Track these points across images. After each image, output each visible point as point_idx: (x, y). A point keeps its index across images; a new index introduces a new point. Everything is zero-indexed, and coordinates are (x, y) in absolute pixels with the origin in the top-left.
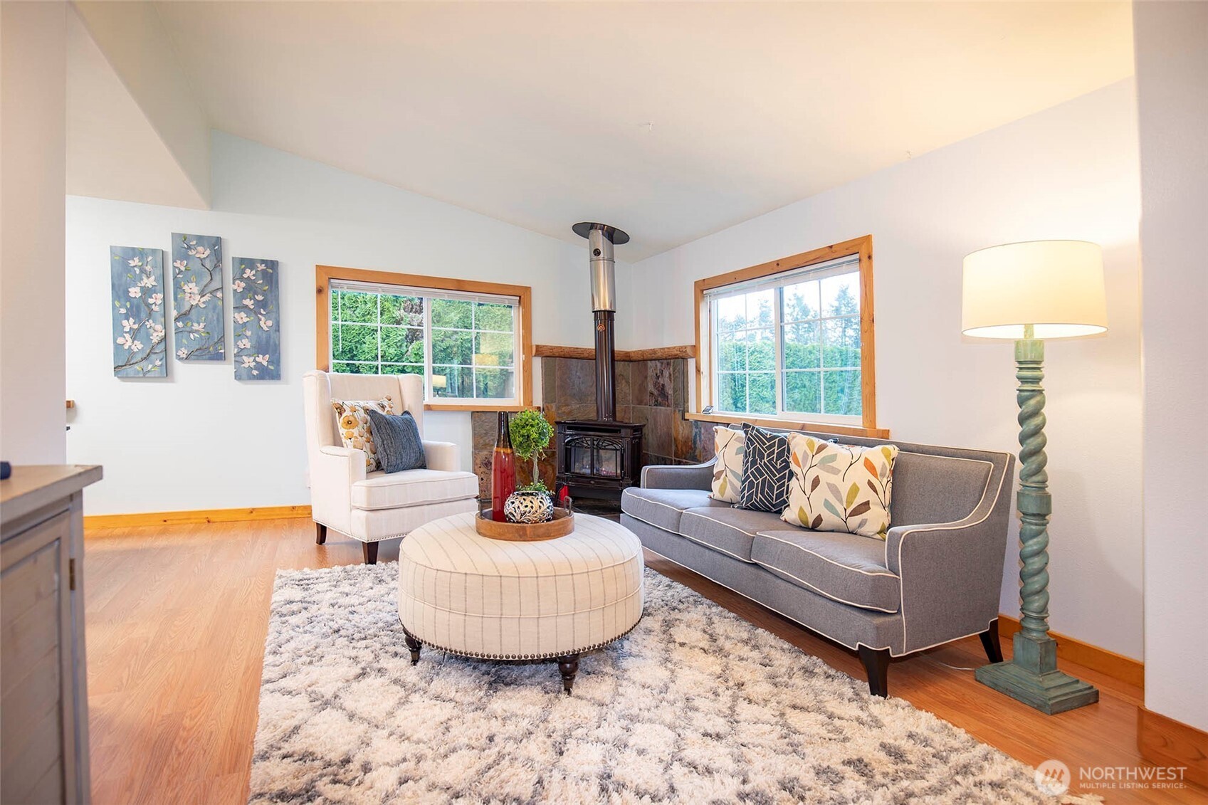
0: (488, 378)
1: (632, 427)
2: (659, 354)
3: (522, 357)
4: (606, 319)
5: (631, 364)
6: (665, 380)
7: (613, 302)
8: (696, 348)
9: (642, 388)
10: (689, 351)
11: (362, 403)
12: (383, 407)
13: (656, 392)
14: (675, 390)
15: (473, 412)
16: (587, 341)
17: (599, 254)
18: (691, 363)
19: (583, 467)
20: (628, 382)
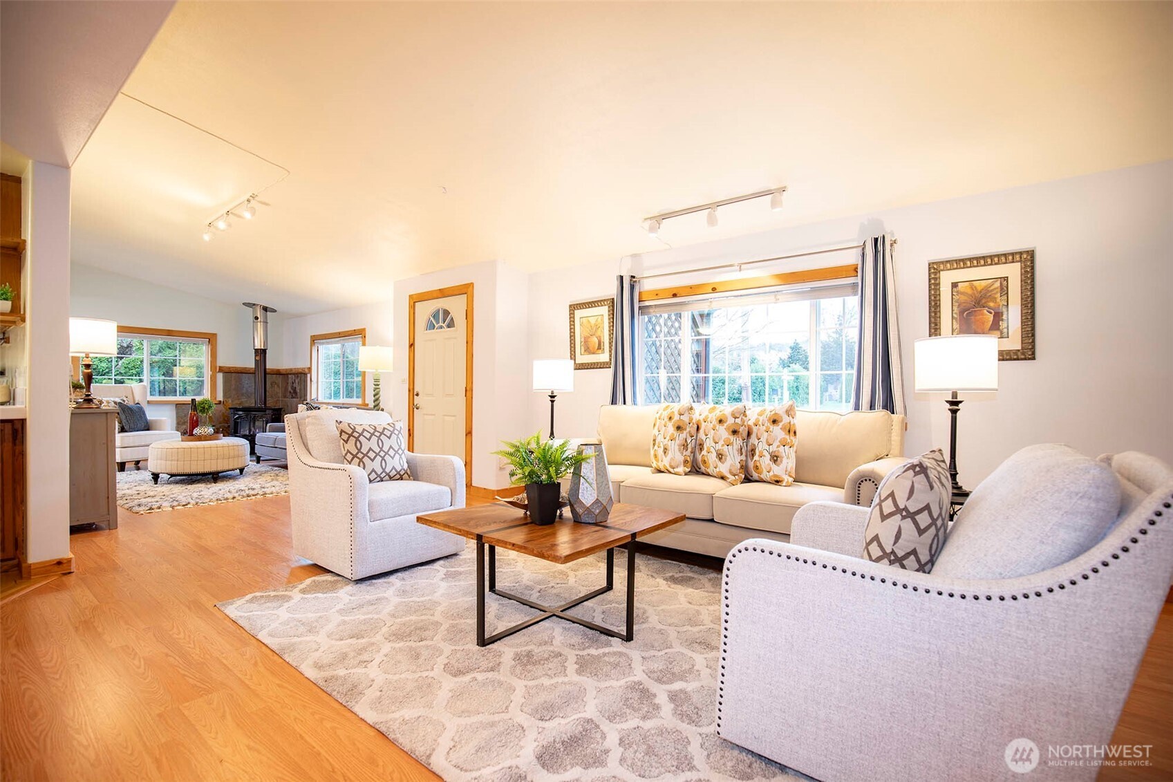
0: (187, 384)
1: (272, 409)
2: (294, 371)
3: (210, 373)
4: (261, 354)
5: (281, 376)
6: (296, 385)
7: (266, 342)
8: (310, 369)
9: (286, 389)
10: (307, 371)
11: (112, 399)
12: (124, 401)
13: (292, 391)
14: (300, 390)
15: (177, 404)
16: (250, 363)
17: (258, 318)
18: (309, 375)
19: (245, 431)
20: (278, 386)
